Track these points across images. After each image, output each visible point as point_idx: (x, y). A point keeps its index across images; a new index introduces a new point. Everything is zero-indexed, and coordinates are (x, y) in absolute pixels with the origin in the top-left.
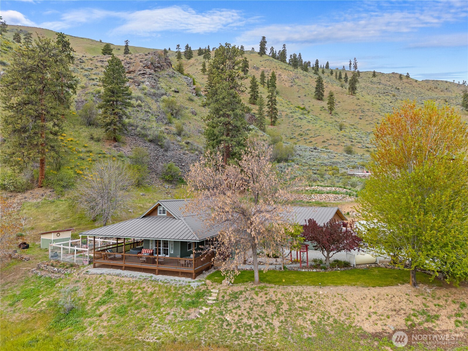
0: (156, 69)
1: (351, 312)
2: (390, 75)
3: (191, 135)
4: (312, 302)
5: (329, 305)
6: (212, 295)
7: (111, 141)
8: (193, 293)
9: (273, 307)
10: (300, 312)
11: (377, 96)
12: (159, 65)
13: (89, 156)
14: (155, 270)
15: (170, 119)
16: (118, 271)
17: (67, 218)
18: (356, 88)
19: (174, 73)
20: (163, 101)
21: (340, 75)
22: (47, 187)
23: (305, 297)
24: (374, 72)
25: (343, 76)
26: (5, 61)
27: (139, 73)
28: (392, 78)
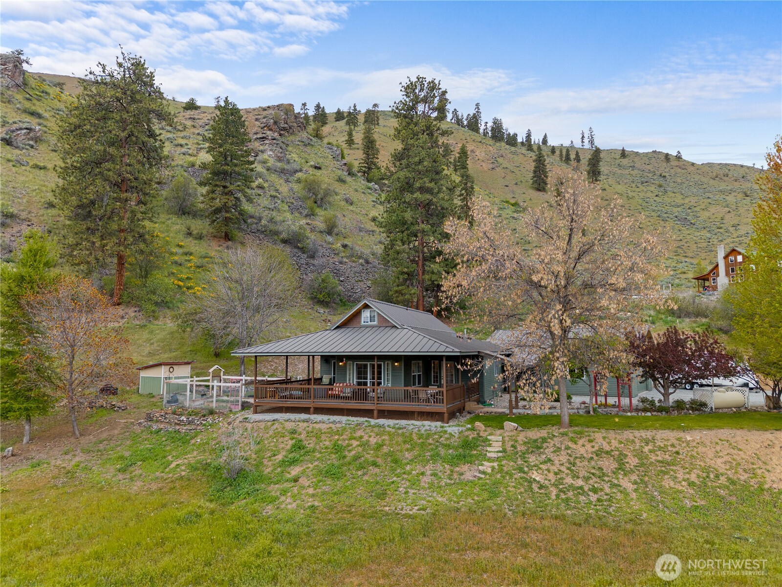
0: (282, 132)
1: (754, 466)
2: (650, 156)
3: (349, 234)
4: (678, 453)
5: (710, 456)
6: (493, 445)
7: (221, 240)
8: (455, 441)
9: (611, 461)
10: (663, 469)
11: (634, 185)
12: (286, 125)
13: (189, 261)
14: (372, 410)
15: (312, 209)
16: (303, 416)
17: (171, 351)
18: (599, 173)
19: (311, 140)
20: (299, 181)
21: (568, 155)
22: (128, 304)
23: (662, 446)
24: (623, 150)
25: (573, 156)
26: (40, 111)
27: (255, 137)
28: (654, 159)
